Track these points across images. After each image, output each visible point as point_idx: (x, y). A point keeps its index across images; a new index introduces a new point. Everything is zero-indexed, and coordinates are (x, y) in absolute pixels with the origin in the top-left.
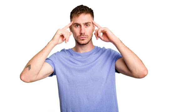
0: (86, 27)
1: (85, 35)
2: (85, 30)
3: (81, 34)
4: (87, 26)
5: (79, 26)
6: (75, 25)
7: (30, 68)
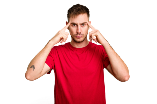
0: (82, 27)
1: (81, 34)
2: (81, 30)
3: (78, 33)
4: (83, 25)
5: (75, 26)
6: (72, 24)
7: (34, 68)
